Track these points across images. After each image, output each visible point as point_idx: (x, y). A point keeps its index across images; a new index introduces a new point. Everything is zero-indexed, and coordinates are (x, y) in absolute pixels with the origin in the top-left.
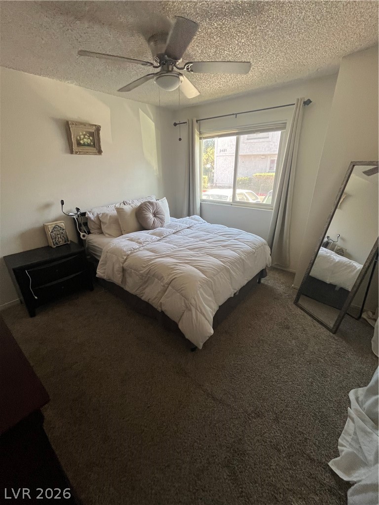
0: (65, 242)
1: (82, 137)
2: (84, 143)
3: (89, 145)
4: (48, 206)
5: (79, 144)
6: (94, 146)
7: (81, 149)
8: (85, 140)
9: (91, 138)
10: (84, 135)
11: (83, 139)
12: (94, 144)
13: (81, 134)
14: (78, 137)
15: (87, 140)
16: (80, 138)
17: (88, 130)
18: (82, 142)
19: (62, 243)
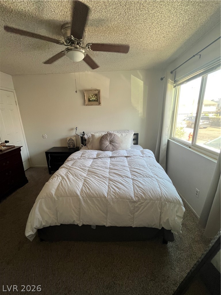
0: (73, 147)
1: (91, 97)
2: (92, 100)
3: (94, 101)
4: (72, 129)
5: (89, 101)
6: (97, 101)
7: (90, 103)
8: (93, 98)
9: (96, 97)
10: (92, 96)
11: (91, 98)
12: (97, 100)
13: (91, 95)
14: (89, 97)
15: (94, 98)
16: (90, 97)
17: (94, 93)
18: (91, 99)
19: (72, 147)
